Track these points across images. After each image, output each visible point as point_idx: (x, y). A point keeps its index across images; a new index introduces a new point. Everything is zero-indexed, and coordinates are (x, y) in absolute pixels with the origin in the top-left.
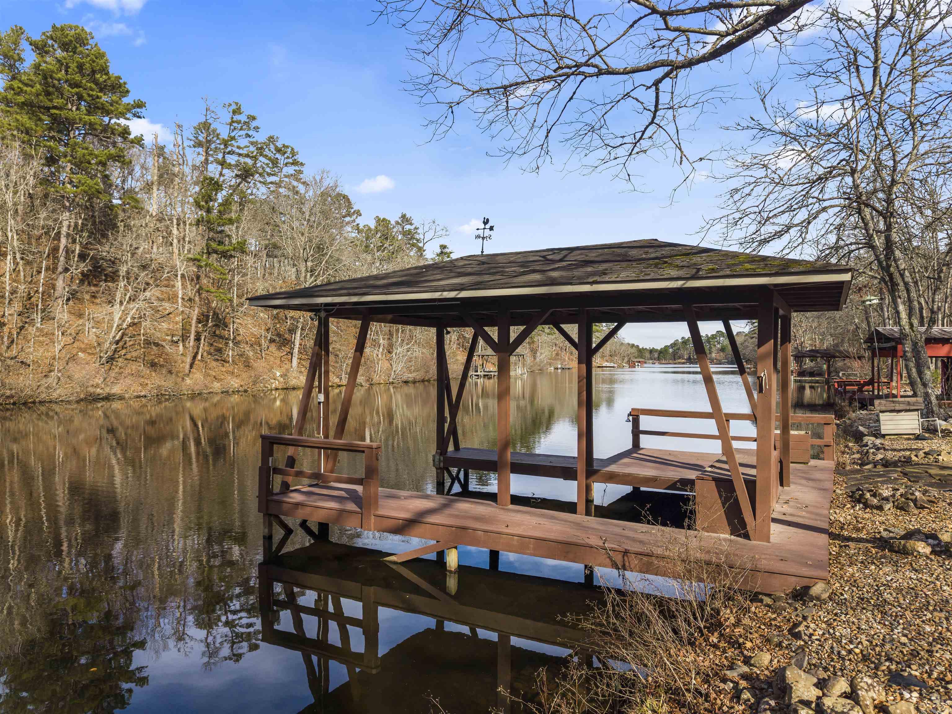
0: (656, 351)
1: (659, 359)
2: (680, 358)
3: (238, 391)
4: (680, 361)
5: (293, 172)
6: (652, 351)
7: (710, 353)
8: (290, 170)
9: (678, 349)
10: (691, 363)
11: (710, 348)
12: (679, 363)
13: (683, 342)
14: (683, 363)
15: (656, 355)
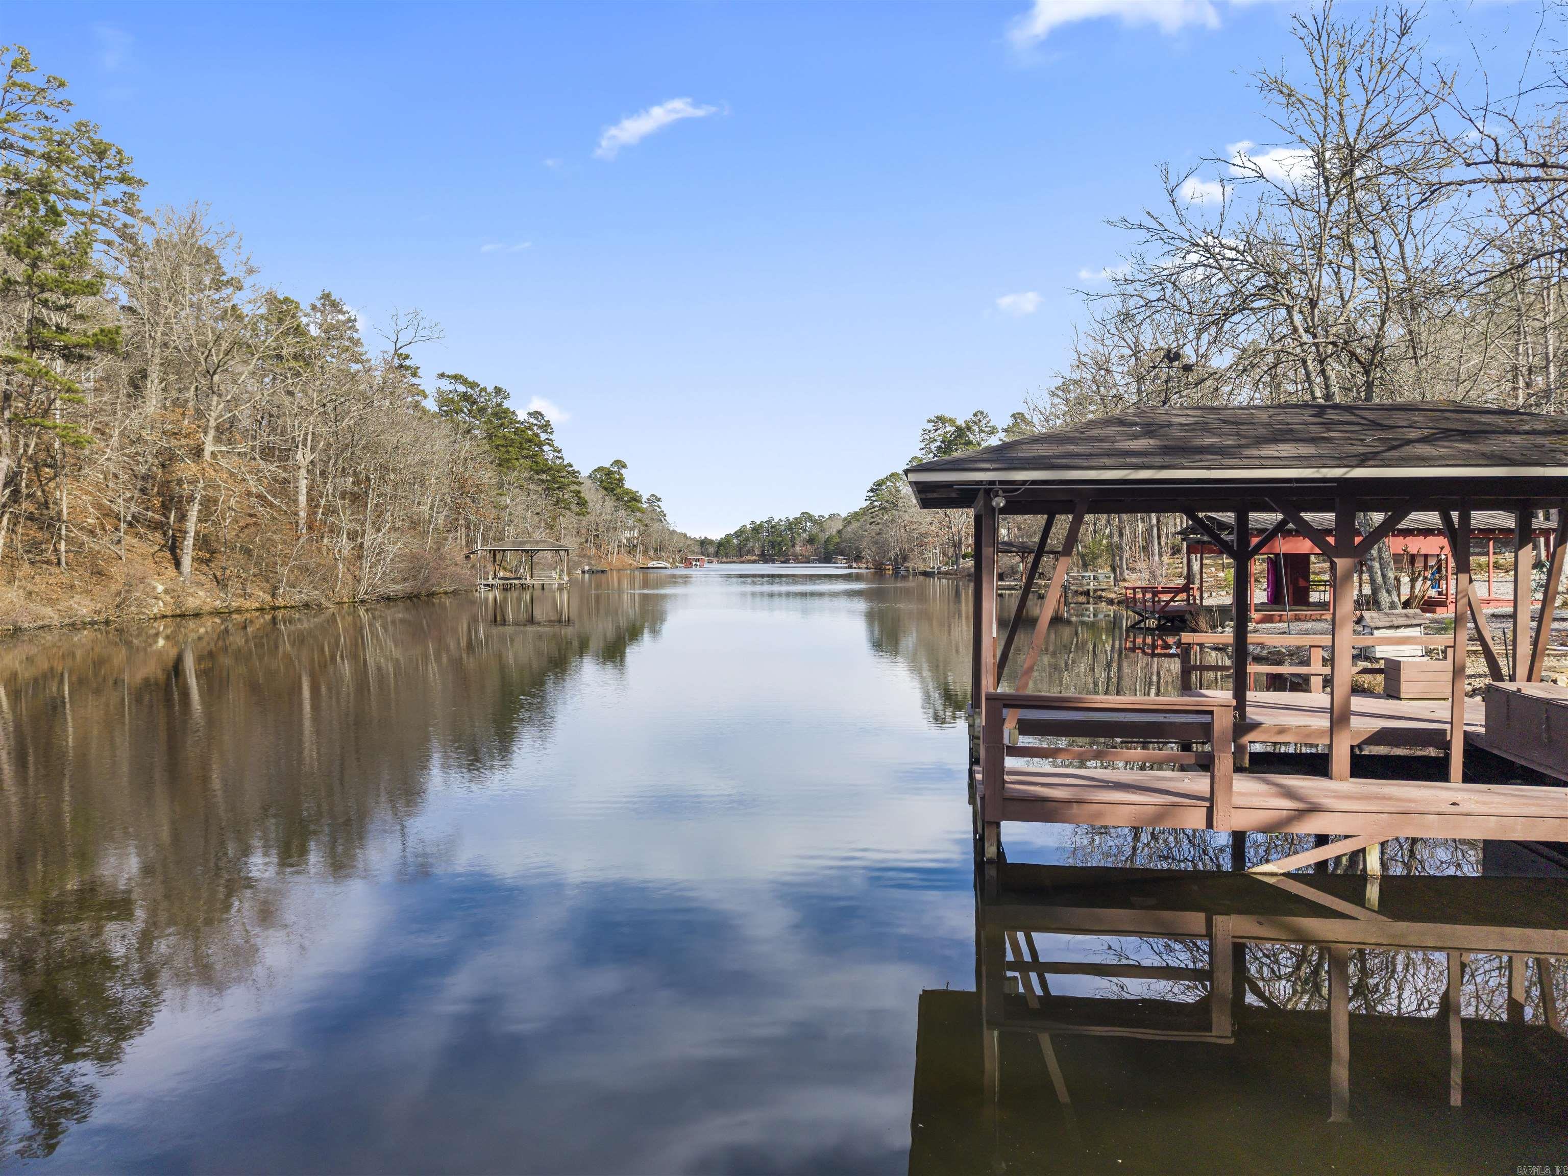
0: (711, 542)
1: (717, 555)
2: (748, 553)
3: (93, 623)
4: (749, 557)
5: (119, 196)
6: (704, 543)
7: (793, 546)
8: (114, 191)
9: (747, 540)
10: (766, 562)
11: (793, 538)
12: (749, 562)
13: (753, 529)
14: (754, 562)
15: (711, 550)
